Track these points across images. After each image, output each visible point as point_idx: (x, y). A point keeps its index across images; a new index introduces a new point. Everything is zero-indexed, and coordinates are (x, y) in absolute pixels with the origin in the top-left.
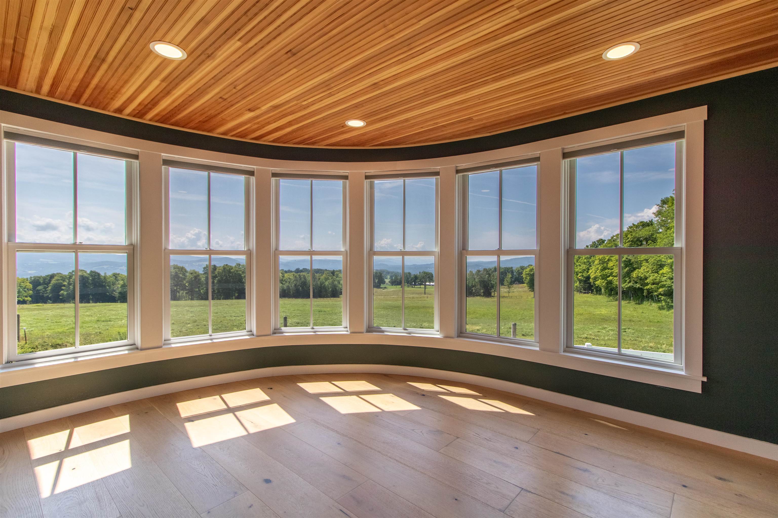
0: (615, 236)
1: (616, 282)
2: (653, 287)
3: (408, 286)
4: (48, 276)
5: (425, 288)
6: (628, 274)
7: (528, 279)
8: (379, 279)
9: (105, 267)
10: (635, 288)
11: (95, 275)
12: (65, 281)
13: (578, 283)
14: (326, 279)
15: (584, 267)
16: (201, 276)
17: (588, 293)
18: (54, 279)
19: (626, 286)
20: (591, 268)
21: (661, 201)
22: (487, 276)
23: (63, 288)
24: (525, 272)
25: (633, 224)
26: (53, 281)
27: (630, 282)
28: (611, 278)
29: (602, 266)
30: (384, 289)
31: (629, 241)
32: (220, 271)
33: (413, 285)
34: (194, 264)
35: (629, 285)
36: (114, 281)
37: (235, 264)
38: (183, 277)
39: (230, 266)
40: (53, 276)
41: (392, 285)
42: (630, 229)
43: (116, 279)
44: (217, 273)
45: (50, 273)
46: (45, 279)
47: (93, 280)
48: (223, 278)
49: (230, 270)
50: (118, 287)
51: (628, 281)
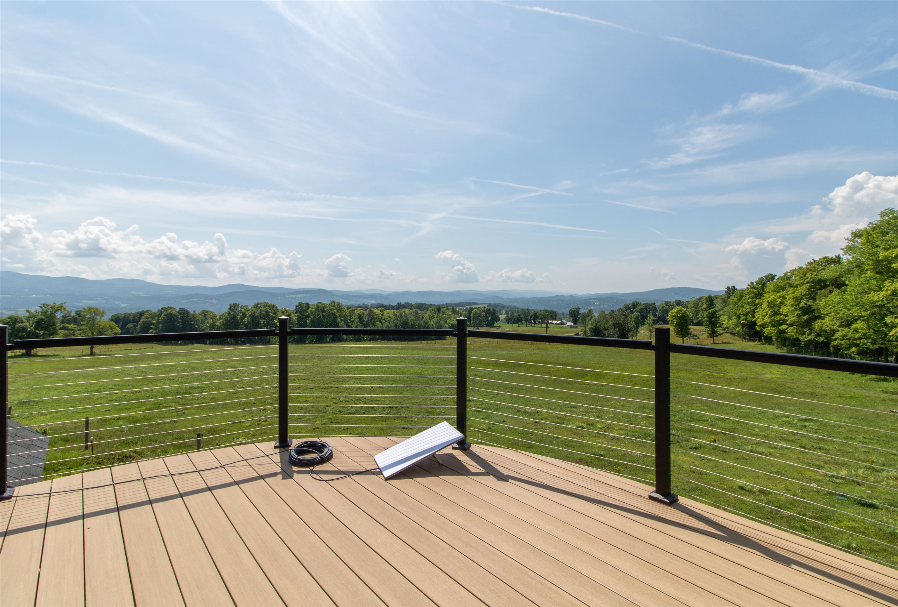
0: (789, 272)
1: (791, 332)
2: (842, 343)
3: (527, 325)
4: (137, 313)
5: (547, 327)
6: (808, 324)
7: (675, 322)
8: (492, 316)
9: (196, 300)
10: (818, 343)
11: (184, 313)
12: (154, 319)
13: (741, 327)
14: (431, 318)
15: (748, 308)
17: (754, 341)
18: (143, 317)
19: (806, 339)
20: (757, 311)
21: (852, 234)
22: (623, 317)
23: (152, 326)
24: (670, 313)
25: (813, 260)
26: (143, 319)
27: (809, 334)
28: (784, 327)
29: (772, 310)
30: (498, 329)
31: (808, 282)
32: (313, 310)
33: (533, 323)
34: (286, 296)
35: (809, 338)
36: (204, 319)
37: (330, 302)
38: (274, 315)
39: (324, 304)
40: (143, 314)
41: (508, 323)
42: (809, 266)
43: (205, 317)
44: (309, 312)
45: (140, 310)
46: (134, 316)
47: (182, 318)
48: (316, 317)
49: (324, 308)
50: (207, 327)
51: (808, 332)
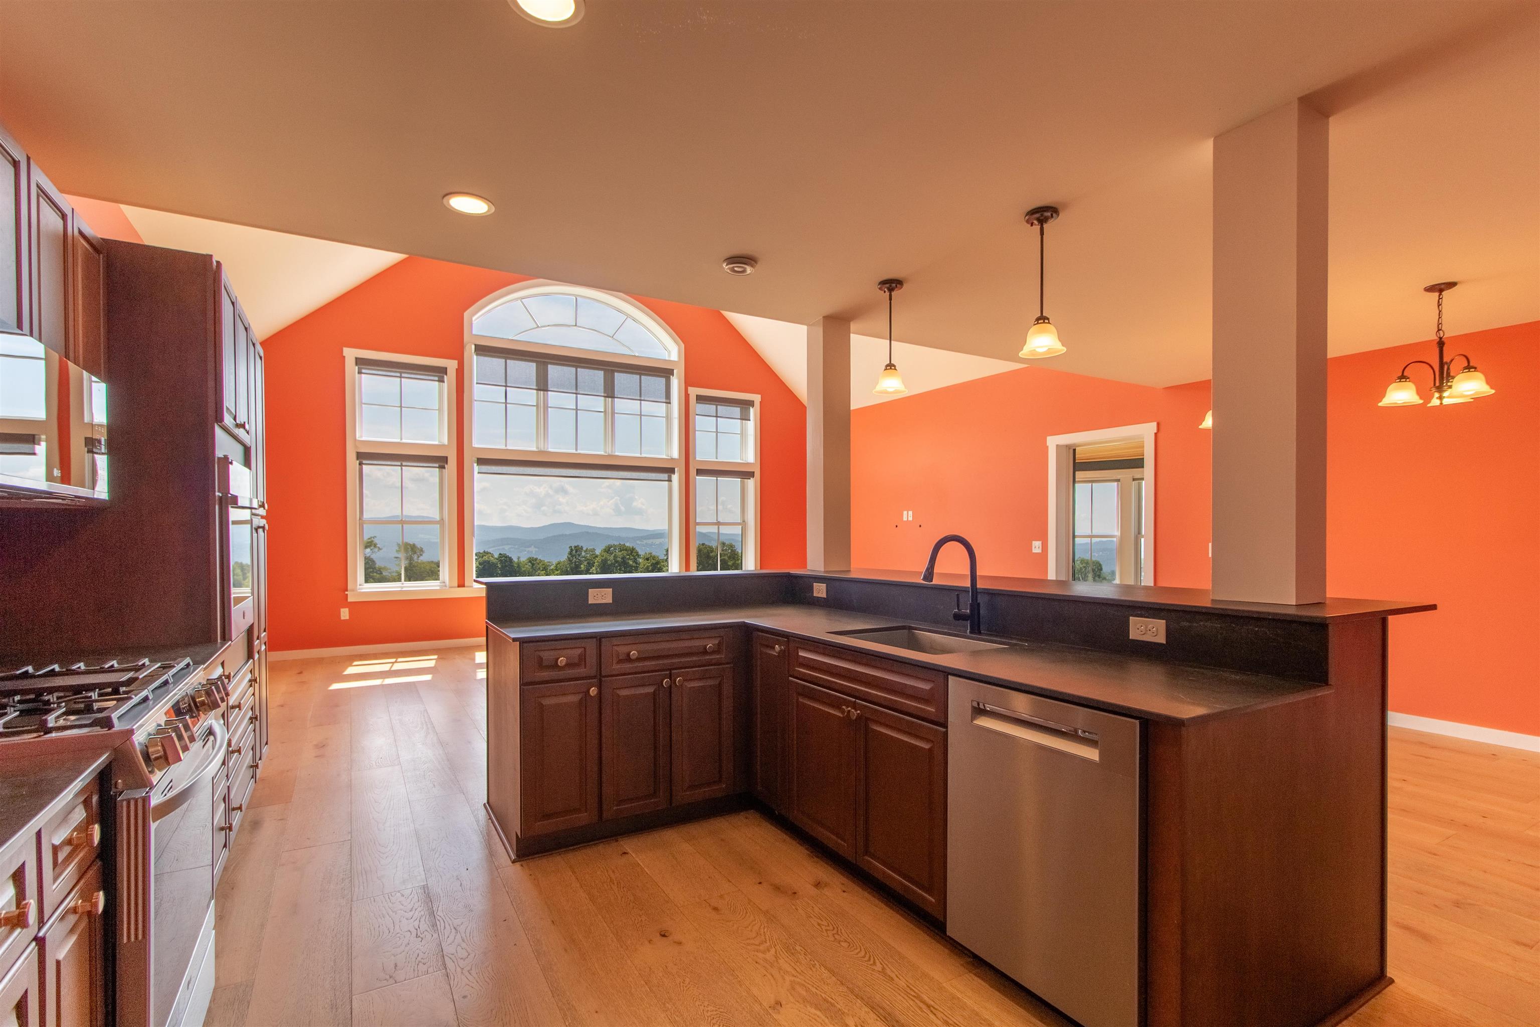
16: (662, 564)
